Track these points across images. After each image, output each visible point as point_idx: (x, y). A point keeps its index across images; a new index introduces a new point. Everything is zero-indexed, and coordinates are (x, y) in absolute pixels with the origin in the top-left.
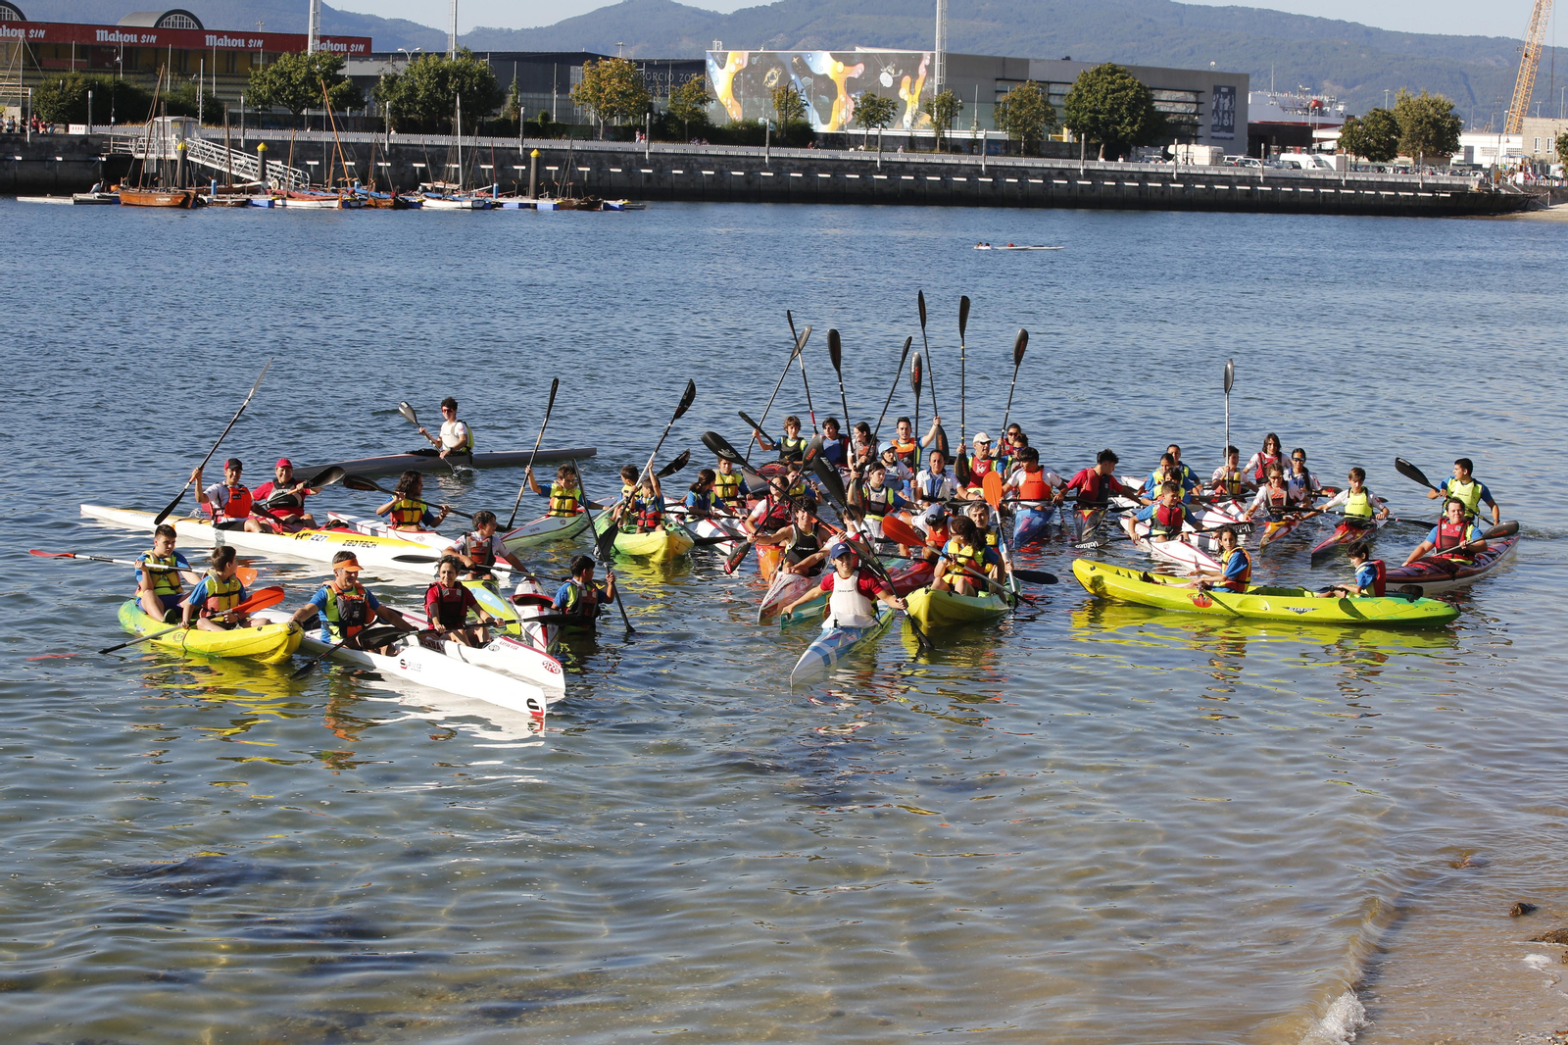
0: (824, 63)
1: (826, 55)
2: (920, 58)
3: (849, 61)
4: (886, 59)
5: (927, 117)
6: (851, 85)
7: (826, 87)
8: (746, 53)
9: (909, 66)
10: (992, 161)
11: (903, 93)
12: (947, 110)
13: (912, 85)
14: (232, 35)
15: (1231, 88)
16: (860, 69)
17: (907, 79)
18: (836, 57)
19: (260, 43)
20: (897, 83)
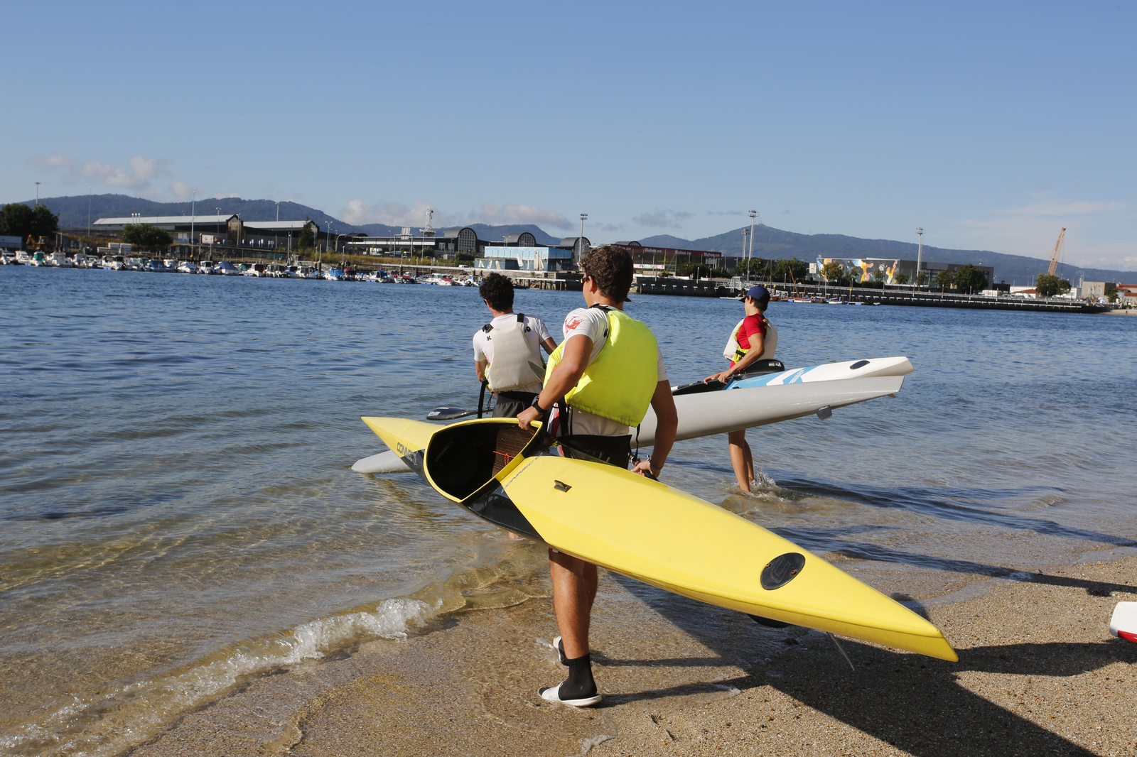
0: (859, 263)
1: (860, 260)
2: (894, 261)
3: (868, 262)
4: (881, 262)
5: (895, 281)
6: (869, 270)
7: (861, 270)
8: (831, 259)
9: (890, 264)
10: (917, 293)
11: (887, 273)
12: (901, 278)
13: (891, 270)
14: (683, 251)
15: (989, 271)
16: (872, 265)
17: (889, 268)
18: (863, 261)
19: (690, 254)
20: (885, 270)
